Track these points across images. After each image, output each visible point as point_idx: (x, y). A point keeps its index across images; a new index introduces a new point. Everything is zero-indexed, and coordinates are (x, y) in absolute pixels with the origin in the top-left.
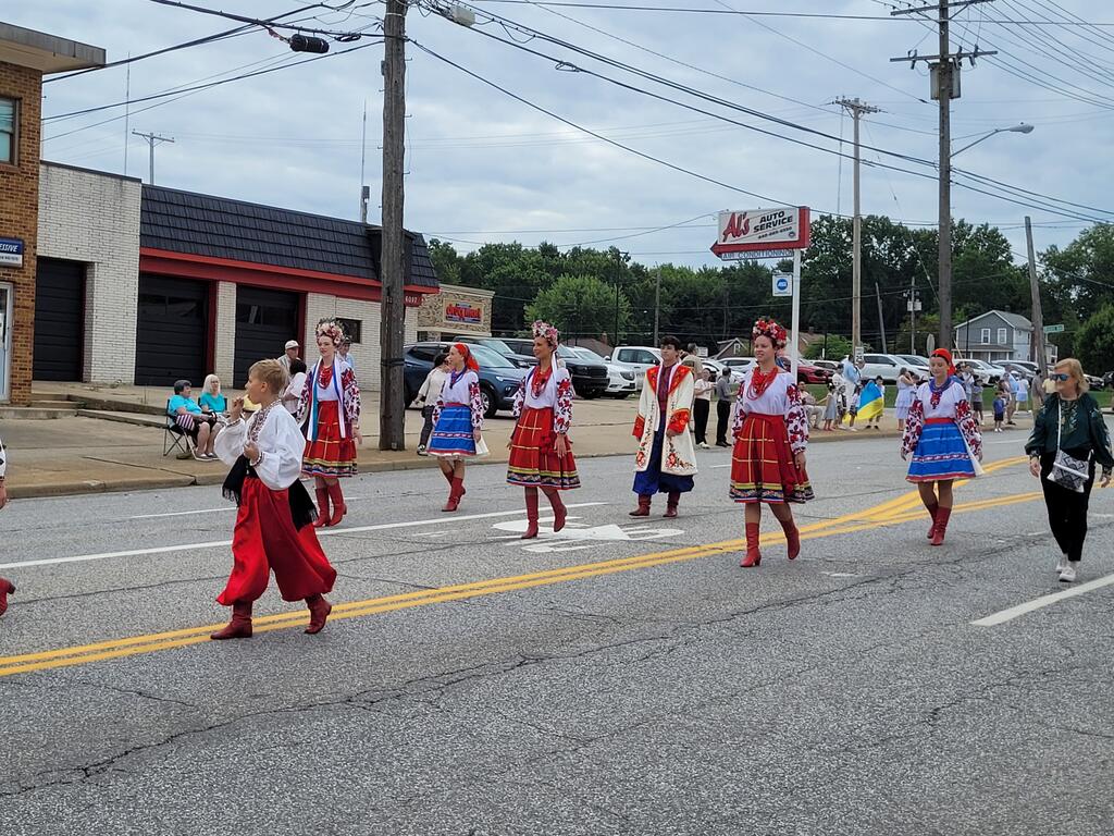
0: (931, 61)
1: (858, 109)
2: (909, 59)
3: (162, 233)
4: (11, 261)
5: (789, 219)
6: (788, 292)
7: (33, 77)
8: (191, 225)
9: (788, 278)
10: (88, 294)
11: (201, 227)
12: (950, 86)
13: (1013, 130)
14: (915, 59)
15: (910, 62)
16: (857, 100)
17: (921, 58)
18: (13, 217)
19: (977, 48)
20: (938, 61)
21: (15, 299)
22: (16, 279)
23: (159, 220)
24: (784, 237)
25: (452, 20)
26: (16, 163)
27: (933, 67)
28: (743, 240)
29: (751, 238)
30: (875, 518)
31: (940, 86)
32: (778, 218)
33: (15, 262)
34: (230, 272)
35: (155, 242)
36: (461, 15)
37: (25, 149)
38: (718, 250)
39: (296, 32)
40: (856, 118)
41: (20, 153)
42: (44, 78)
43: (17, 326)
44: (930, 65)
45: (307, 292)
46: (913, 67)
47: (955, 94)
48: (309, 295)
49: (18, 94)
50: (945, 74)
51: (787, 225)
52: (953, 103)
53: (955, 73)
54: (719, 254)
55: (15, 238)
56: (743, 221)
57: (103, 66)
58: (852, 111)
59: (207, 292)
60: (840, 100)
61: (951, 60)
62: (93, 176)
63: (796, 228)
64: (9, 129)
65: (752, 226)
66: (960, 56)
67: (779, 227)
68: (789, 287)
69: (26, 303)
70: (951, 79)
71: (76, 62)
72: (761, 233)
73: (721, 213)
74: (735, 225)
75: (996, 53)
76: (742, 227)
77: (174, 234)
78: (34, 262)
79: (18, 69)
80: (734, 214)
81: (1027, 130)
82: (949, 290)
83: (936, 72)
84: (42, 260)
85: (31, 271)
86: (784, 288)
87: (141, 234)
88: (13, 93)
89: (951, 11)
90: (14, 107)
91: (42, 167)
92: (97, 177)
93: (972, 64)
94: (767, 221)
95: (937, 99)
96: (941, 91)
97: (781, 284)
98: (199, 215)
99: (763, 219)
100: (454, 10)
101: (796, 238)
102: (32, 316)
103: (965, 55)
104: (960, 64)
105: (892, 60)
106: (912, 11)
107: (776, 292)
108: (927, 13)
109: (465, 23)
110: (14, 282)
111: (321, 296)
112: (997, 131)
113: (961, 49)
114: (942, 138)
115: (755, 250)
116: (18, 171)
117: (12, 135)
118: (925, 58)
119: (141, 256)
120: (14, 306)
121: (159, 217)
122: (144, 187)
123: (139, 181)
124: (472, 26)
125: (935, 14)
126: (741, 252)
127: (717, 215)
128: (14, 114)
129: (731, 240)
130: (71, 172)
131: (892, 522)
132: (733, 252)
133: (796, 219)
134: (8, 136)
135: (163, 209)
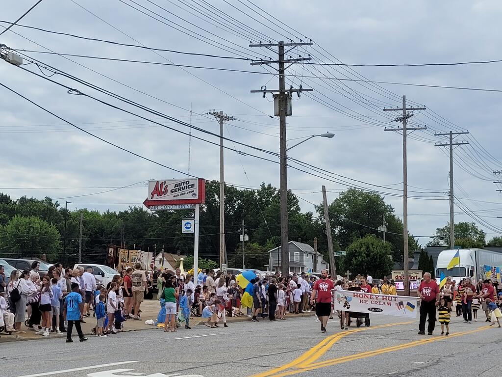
0: (274, 93)
1: (222, 118)
2: (262, 91)
5: (193, 186)
6: (191, 231)
9: (192, 222)
12: (286, 108)
13: (323, 136)
14: (265, 91)
15: (262, 93)
16: (221, 113)
17: (269, 91)
19: (301, 87)
20: (279, 93)
24: (189, 197)
25: (9, 62)
27: (275, 96)
28: (163, 198)
29: (169, 197)
30: (301, 366)
31: (280, 107)
32: (185, 185)
36: (15, 59)
38: (147, 203)
40: (221, 123)
44: (274, 96)
46: (264, 97)
47: (288, 113)
50: (283, 101)
51: (191, 189)
52: (287, 118)
53: (288, 101)
54: (148, 207)
56: (164, 187)
58: (218, 119)
60: (212, 112)
61: (286, 93)
63: (196, 191)
65: (169, 189)
66: (291, 91)
67: (186, 191)
68: (192, 227)
70: (286, 105)
72: (175, 194)
73: (150, 181)
74: (159, 188)
75: (312, 90)
76: (163, 190)
80: (158, 182)
81: (331, 136)
82: (287, 230)
83: (277, 100)
86: (189, 228)
89: (286, 65)
93: (299, 96)
94: (179, 187)
95: (278, 115)
96: (280, 111)
97: (187, 226)
99: (176, 185)
100: (10, 56)
101: (197, 197)
103: (294, 91)
104: (291, 96)
105: (252, 92)
106: (263, 63)
107: (184, 230)
108: (272, 65)
109: (16, 63)
112: (313, 136)
113: (292, 87)
114: (281, 139)
115: (172, 205)
118: (271, 92)
124: (20, 66)
125: (277, 66)
126: (162, 205)
127: (147, 182)
129: (156, 198)
131: (312, 368)
132: (157, 205)
133: (196, 186)
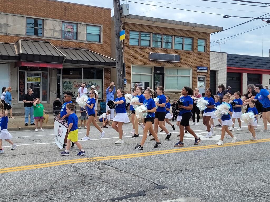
3: (231, 63)
4: (205, 71)
7: (208, 35)
8: (237, 61)
10: (216, 77)
11: (239, 61)
18: (205, 63)
21: (206, 79)
22: (206, 75)
23: (230, 61)
26: (206, 52)
33: (206, 71)
34: (245, 71)
35: (230, 65)
37: (207, 49)
39: (268, 19)
41: (206, 50)
42: (211, 34)
43: (207, 84)
45: (262, 74)
48: (263, 75)
49: (206, 38)
55: (206, 67)
57: (222, 31)
59: (240, 75)
62: (217, 53)
64: (204, 45)
69: (208, 80)
71: (217, 30)
77: (234, 63)
78: (209, 71)
79: (206, 33)
84: (211, 71)
85: (209, 73)
87: (227, 64)
88: (205, 38)
90: (205, 41)
91: (210, 52)
92: (218, 53)
98: (239, 59)
102: (209, 82)
110: (206, 76)
111: (265, 75)
116: (206, 53)
117: (205, 46)
119: (227, 69)
120: (206, 80)
121: (230, 60)
122: (227, 54)
123: (226, 53)
128: (205, 42)
130: (213, 52)
134: (204, 47)
135: (231, 58)
